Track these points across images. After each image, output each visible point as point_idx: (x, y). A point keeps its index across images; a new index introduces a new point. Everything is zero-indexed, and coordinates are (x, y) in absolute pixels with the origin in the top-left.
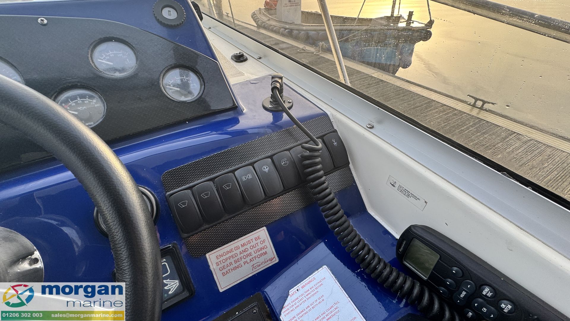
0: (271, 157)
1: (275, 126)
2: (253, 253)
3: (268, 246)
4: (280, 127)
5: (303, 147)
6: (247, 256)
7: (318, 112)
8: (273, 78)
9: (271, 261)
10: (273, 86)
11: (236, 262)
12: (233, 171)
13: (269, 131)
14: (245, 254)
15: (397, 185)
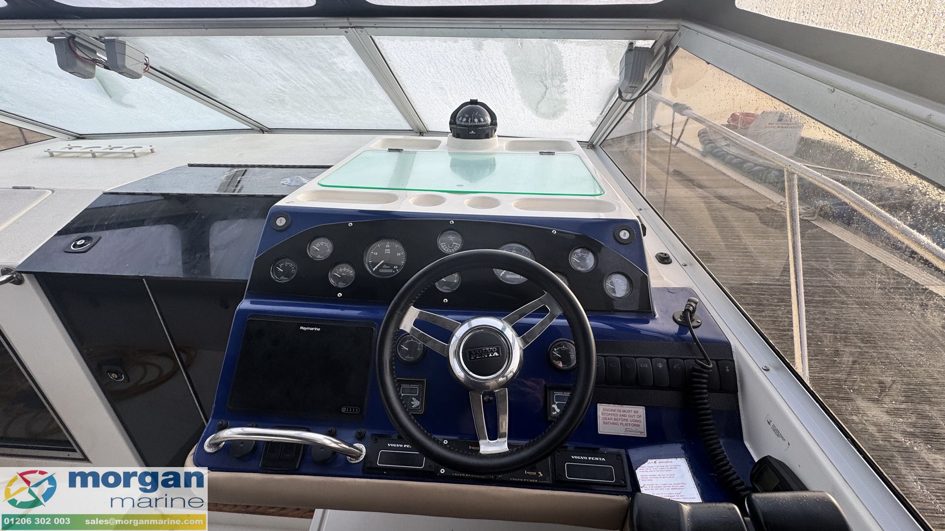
0: (667, 359)
1: (678, 337)
2: (629, 420)
3: (642, 422)
4: (683, 340)
5: (696, 362)
6: (625, 420)
7: (722, 339)
8: (689, 301)
9: (641, 433)
10: (687, 308)
11: (615, 419)
12: (636, 358)
13: (672, 339)
14: (624, 418)
15: (772, 424)
